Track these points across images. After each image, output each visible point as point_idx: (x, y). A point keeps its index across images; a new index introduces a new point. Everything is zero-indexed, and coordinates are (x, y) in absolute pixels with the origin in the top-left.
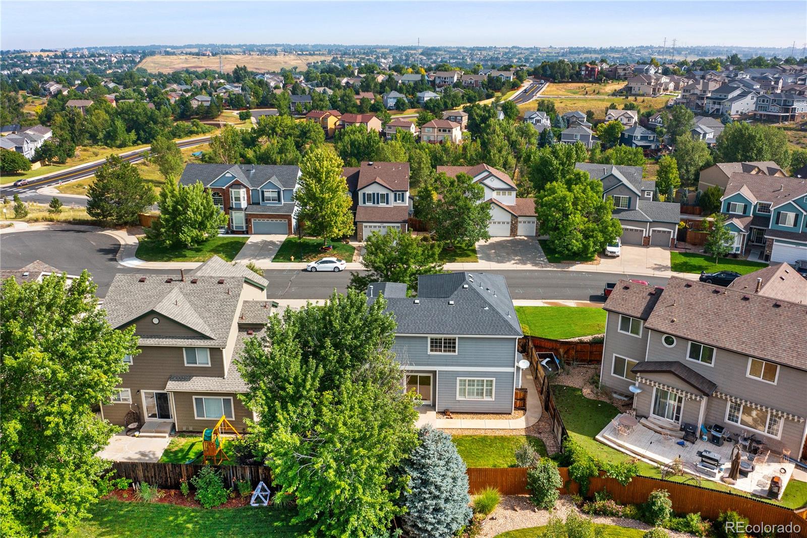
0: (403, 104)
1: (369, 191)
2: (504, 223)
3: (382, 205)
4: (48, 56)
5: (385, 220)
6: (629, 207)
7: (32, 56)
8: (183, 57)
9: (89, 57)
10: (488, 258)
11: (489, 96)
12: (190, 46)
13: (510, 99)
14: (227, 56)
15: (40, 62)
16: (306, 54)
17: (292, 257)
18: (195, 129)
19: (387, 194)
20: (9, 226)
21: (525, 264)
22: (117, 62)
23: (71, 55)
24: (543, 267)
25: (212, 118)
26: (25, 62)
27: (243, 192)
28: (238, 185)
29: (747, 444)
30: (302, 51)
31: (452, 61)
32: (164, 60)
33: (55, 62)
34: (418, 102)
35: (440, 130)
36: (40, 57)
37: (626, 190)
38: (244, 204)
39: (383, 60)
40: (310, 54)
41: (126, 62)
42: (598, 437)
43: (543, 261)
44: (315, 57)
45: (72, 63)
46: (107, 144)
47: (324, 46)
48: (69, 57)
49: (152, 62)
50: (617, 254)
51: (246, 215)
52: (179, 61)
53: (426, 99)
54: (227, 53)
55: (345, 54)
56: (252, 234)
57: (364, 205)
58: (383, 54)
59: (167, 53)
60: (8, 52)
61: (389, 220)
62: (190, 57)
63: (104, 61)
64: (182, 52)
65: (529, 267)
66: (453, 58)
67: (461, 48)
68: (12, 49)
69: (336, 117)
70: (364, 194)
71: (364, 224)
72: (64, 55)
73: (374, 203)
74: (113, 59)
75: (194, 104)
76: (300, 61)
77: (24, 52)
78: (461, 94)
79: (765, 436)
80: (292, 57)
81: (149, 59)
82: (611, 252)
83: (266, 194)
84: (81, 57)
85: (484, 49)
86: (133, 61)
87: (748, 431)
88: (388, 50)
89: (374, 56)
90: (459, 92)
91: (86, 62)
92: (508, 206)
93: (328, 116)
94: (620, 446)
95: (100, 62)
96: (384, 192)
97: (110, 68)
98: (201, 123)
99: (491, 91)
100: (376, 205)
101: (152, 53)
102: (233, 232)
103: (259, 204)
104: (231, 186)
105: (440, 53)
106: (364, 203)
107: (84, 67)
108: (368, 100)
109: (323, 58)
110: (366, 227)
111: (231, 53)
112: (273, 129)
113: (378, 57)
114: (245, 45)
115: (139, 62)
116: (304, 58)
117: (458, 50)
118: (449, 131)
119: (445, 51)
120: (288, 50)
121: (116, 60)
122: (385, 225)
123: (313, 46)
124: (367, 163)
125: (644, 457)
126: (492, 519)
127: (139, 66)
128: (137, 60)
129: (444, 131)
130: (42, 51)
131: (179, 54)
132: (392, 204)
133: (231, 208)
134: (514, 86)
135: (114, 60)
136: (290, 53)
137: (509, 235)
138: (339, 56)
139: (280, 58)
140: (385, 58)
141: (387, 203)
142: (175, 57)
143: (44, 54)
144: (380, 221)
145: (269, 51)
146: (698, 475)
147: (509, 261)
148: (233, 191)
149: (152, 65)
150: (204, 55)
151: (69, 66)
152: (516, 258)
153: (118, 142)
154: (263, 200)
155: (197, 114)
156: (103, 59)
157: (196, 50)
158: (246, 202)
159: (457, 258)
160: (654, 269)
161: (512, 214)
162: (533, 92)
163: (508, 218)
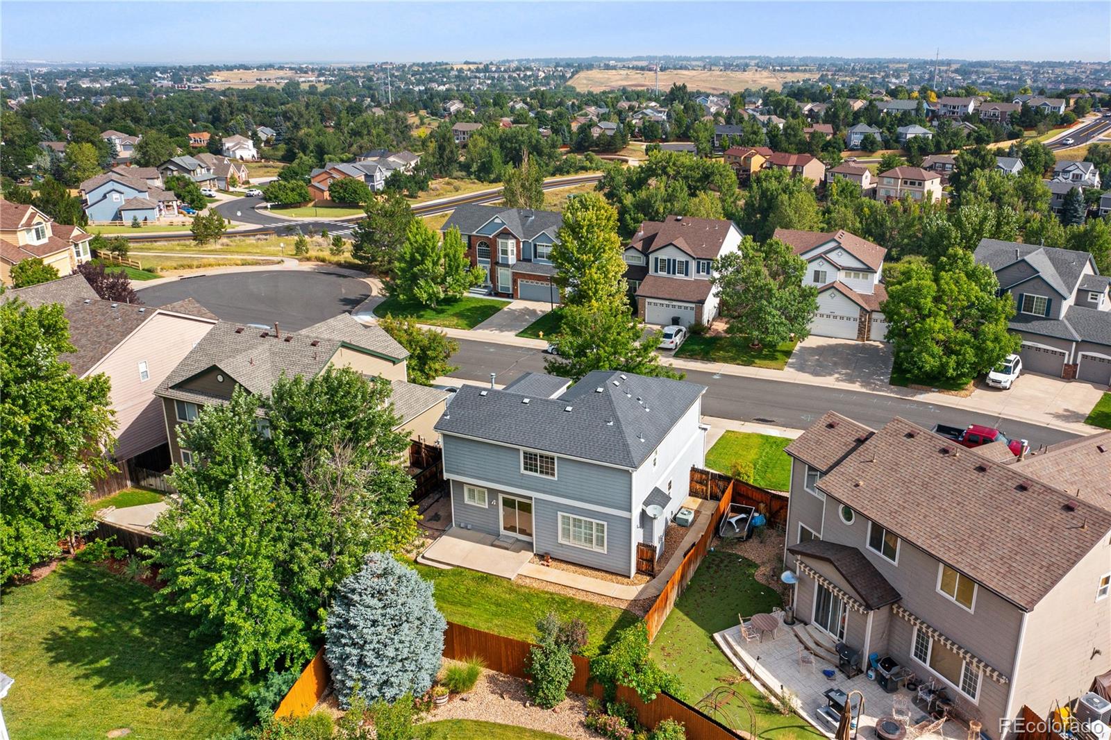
0: (873, 142)
1: (663, 255)
2: (849, 319)
3: (679, 276)
4: (469, 69)
5: (675, 297)
6: (1048, 313)
7: (452, 69)
8: (624, 72)
9: (514, 71)
10: (801, 368)
11: (1011, 136)
12: (639, 59)
13: (1046, 142)
14: (679, 71)
15: (460, 77)
16: (787, 71)
17: (541, 333)
18: (588, 164)
19: (687, 262)
20: (279, 263)
21: (853, 382)
22: (545, 78)
23: (494, 69)
24: (874, 390)
25: (615, 151)
26: (444, 76)
27: (511, 244)
28: (506, 234)
29: (930, 699)
30: (781, 65)
31: (1001, 82)
32: (600, 76)
33: (476, 77)
34: (897, 141)
35: (906, 183)
36: (460, 71)
37: (1045, 286)
38: (512, 259)
39: (894, 80)
40: (792, 71)
41: (554, 78)
42: (717, 636)
43: (882, 381)
44: (797, 74)
45: (493, 78)
46: (479, 179)
47: (814, 60)
48: (492, 72)
49: (586, 78)
50: (1003, 384)
51: (514, 274)
52: (618, 77)
53: (909, 136)
54: (681, 68)
55: (840, 70)
56: (517, 299)
57: (656, 274)
58: (896, 70)
59: (607, 67)
60: (430, 64)
61: (679, 298)
62: (632, 73)
63: (530, 76)
64: (624, 67)
65: (856, 387)
66: (1005, 78)
67: (1022, 63)
68: (434, 62)
69: (764, 156)
70: (656, 259)
71: (648, 300)
72: (486, 69)
73: (669, 273)
74: (540, 73)
75: (596, 132)
76: (774, 80)
77: (447, 64)
78: (966, 131)
79: (958, 694)
80: (765, 74)
81: (582, 74)
82: (994, 381)
83: (540, 249)
84: (505, 71)
85: (1061, 64)
86: (563, 77)
87: (938, 680)
88: (905, 66)
89: (882, 74)
90: (966, 128)
91: (509, 77)
92: (861, 295)
93: (753, 155)
94: (736, 654)
95: (526, 78)
96: (683, 258)
97: (535, 85)
98: (597, 157)
99: (1017, 128)
100: (671, 276)
101: (590, 67)
102: (497, 294)
103: (530, 261)
104: (498, 236)
105: (987, 70)
106: (656, 271)
107: (506, 83)
108: (822, 135)
109: (807, 76)
110: (649, 303)
111: (686, 68)
112: (664, 169)
113: (887, 76)
114: (709, 58)
115: (570, 78)
116: (782, 75)
117: (1017, 68)
118: (920, 184)
119: (995, 67)
120: (764, 64)
121: (543, 75)
122: (674, 303)
123: (800, 59)
124: (675, 217)
125: (757, 678)
126: (462, 699)
127: (569, 83)
128: (568, 75)
129: (912, 183)
130: (467, 63)
131: (620, 68)
132: (693, 276)
133: (497, 263)
134: (1064, 122)
135: (542, 75)
136: (765, 68)
137: (856, 337)
138: (830, 73)
139: (748, 75)
140: (897, 77)
141: (687, 275)
142: (614, 72)
143: (465, 67)
144: (668, 297)
145: (737, 65)
146: (813, 723)
147: (831, 375)
148: (500, 241)
149: (585, 82)
150: (650, 70)
151: (489, 82)
152: (844, 371)
153: (492, 176)
154: (535, 257)
155: (597, 146)
156: (529, 73)
157: (644, 64)
158: (515, 256)
159: (757, 361)
160: (1058, 416)
161: (862, 308)
162: (1094, 132)
163: (856, 313)
